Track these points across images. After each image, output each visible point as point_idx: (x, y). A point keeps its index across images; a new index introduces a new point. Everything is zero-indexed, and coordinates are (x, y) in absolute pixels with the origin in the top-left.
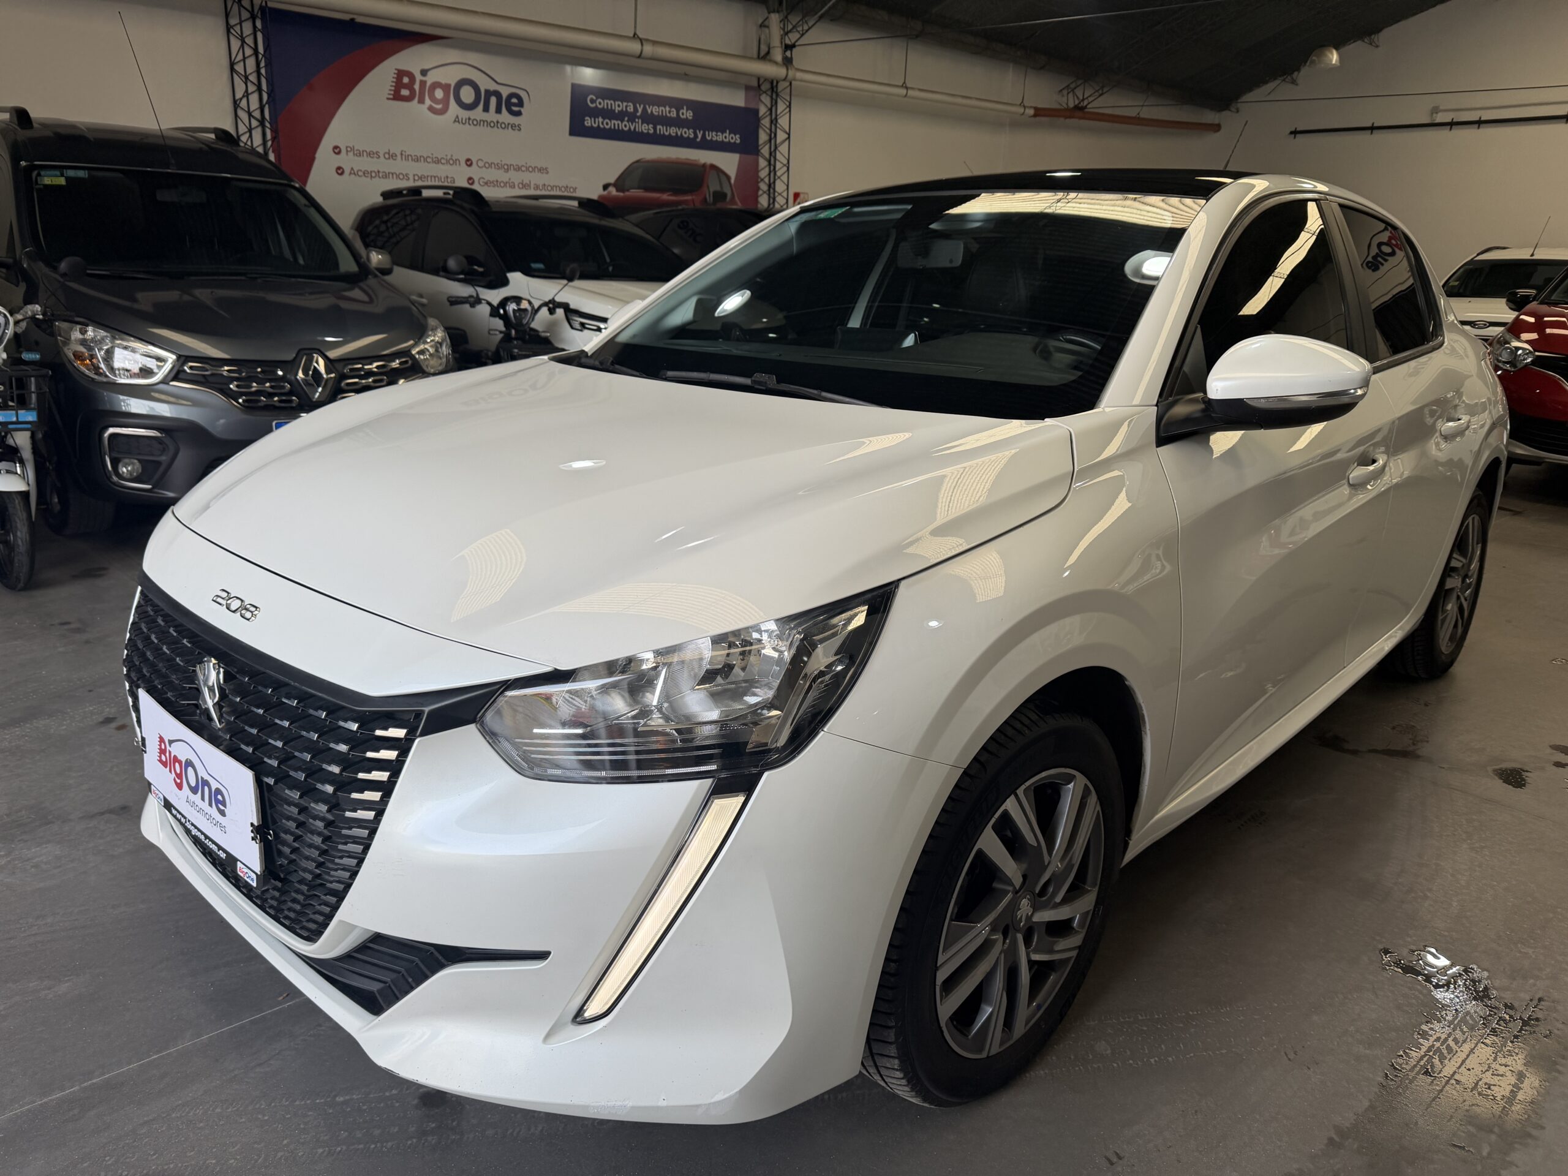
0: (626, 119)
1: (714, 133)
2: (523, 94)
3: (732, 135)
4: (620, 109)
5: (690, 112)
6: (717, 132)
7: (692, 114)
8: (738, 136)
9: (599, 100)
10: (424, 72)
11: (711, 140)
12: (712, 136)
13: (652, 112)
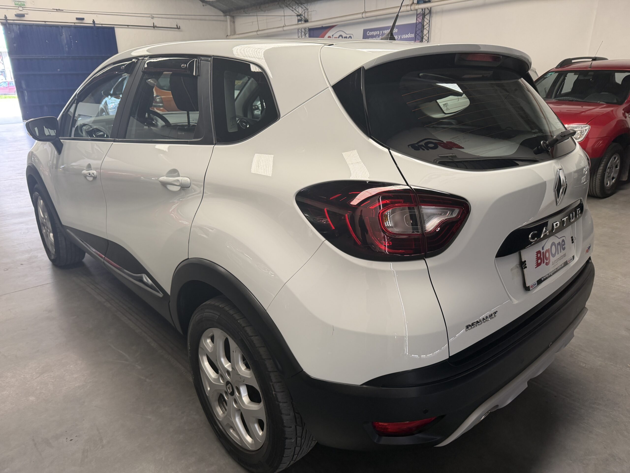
0: (377, 37)
1: (405, 35)
2: (352, 36)
3: (411, 34)
4: (376, 34)
5: (397, 29)
6: (406, 35)
7: (397, 30)
8: (413, 34)
9: (370, 32)
10: (333, 36)
11: (403, 38)
12: (404, 36)
13: (385, 33)
